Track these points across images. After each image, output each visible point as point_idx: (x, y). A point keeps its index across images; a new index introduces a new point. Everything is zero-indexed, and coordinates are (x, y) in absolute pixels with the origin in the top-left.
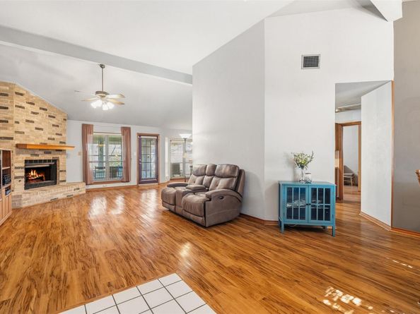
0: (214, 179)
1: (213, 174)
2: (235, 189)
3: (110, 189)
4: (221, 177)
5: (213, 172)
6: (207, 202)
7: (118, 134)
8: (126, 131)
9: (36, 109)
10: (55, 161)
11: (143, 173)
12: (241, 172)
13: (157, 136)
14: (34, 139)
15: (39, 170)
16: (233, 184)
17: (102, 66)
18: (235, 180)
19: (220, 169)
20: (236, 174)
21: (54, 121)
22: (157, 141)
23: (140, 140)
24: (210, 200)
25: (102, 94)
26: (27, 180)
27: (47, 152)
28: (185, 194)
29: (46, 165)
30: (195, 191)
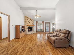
0: (60, 33)
1: (60, 32)
2: (67, 38)
3: (40, 33)
4: (62, 33)
5: (60, 31)
6: (55, 40)
7: (42, 23)
8: (43, 22)
9: (29, 19)
10: (32, 27)
11: (46, 30)
12: (69, 32)
13: (49, 23)
14: (29, 24)
15: (30, 29)
16: (66, 36)
17: (37, 10)
18: (67, 34)
19: (62, 31)
20: (68, 33)
21: (32, 21)
22: (49, 24)
23: (46, 24)
24: (57, 40)
25: (36, 15)
26: (28, 30)
27: (31, 26)
28: (51, 36)
29: (31, 28)
30: (54, 36)
